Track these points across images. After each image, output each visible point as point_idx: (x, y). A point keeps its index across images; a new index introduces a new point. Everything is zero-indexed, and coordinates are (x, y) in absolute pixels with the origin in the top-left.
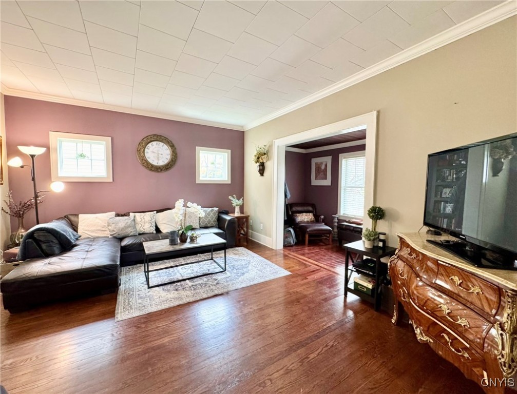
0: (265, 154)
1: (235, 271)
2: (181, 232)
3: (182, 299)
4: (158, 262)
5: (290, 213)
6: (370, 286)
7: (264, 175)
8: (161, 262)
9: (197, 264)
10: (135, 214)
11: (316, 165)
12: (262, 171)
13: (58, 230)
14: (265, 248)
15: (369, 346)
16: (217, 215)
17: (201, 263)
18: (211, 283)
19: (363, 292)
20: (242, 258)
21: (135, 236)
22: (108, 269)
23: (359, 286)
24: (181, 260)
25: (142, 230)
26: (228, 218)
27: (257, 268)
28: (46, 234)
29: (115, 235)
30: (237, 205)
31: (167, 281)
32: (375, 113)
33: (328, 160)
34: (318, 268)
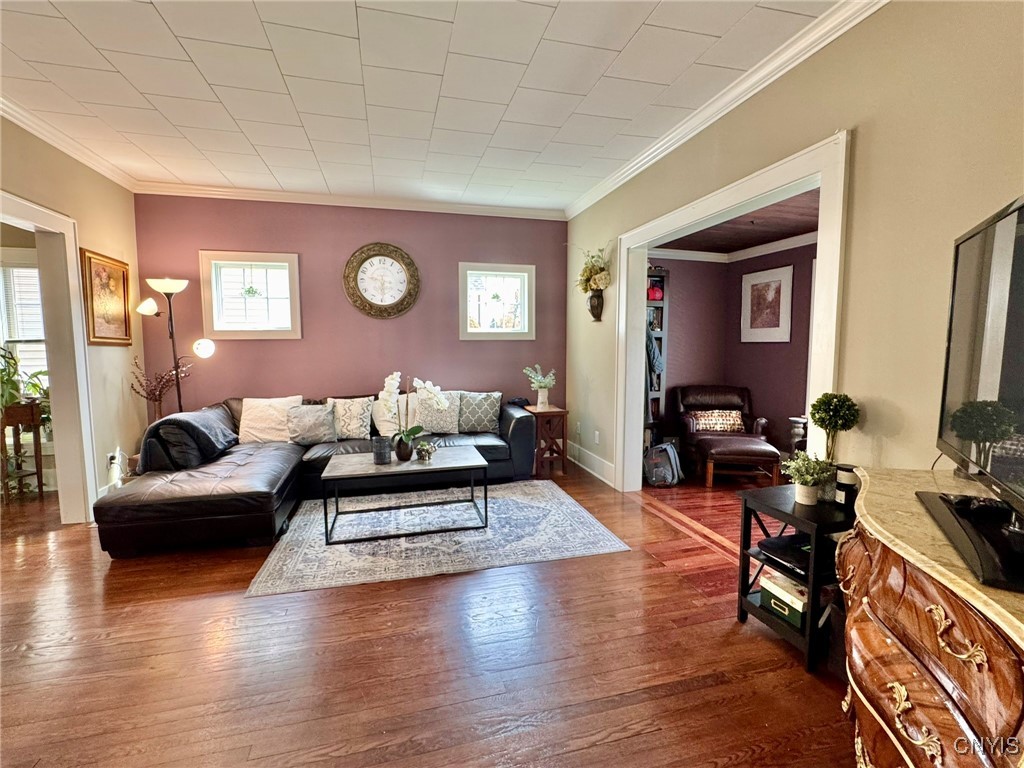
0: (602, 270)
1: (506, 530)
2: (397, 438)
3: (375, 572)
4: (371, 497)
5: (682, 409)
6: (798, 604)
7: (603, 318)
8: (374, 497)
9: (439, 507)
10: (337, 400)
11: (753, 290)
12: (597, 311)
13: (196, 424)
14: (602, 486)
15: (738, 756)
16: (497, 408)
17: (447, 507)
18: (444, 549)
19: (781, 617)
20: (535, 504)
21: (331, 442)
22: (252, 499)
23: (773, 601)
24: (414, 497)
25: (346, 433)
26: (517, 413)
27: (556, 529)
28: (177, 431)
29: (297, 440)
30: (541, 387)
31: (367, 534)
32: (842, 137)
33: (784, 276)
34: (706, 543)
